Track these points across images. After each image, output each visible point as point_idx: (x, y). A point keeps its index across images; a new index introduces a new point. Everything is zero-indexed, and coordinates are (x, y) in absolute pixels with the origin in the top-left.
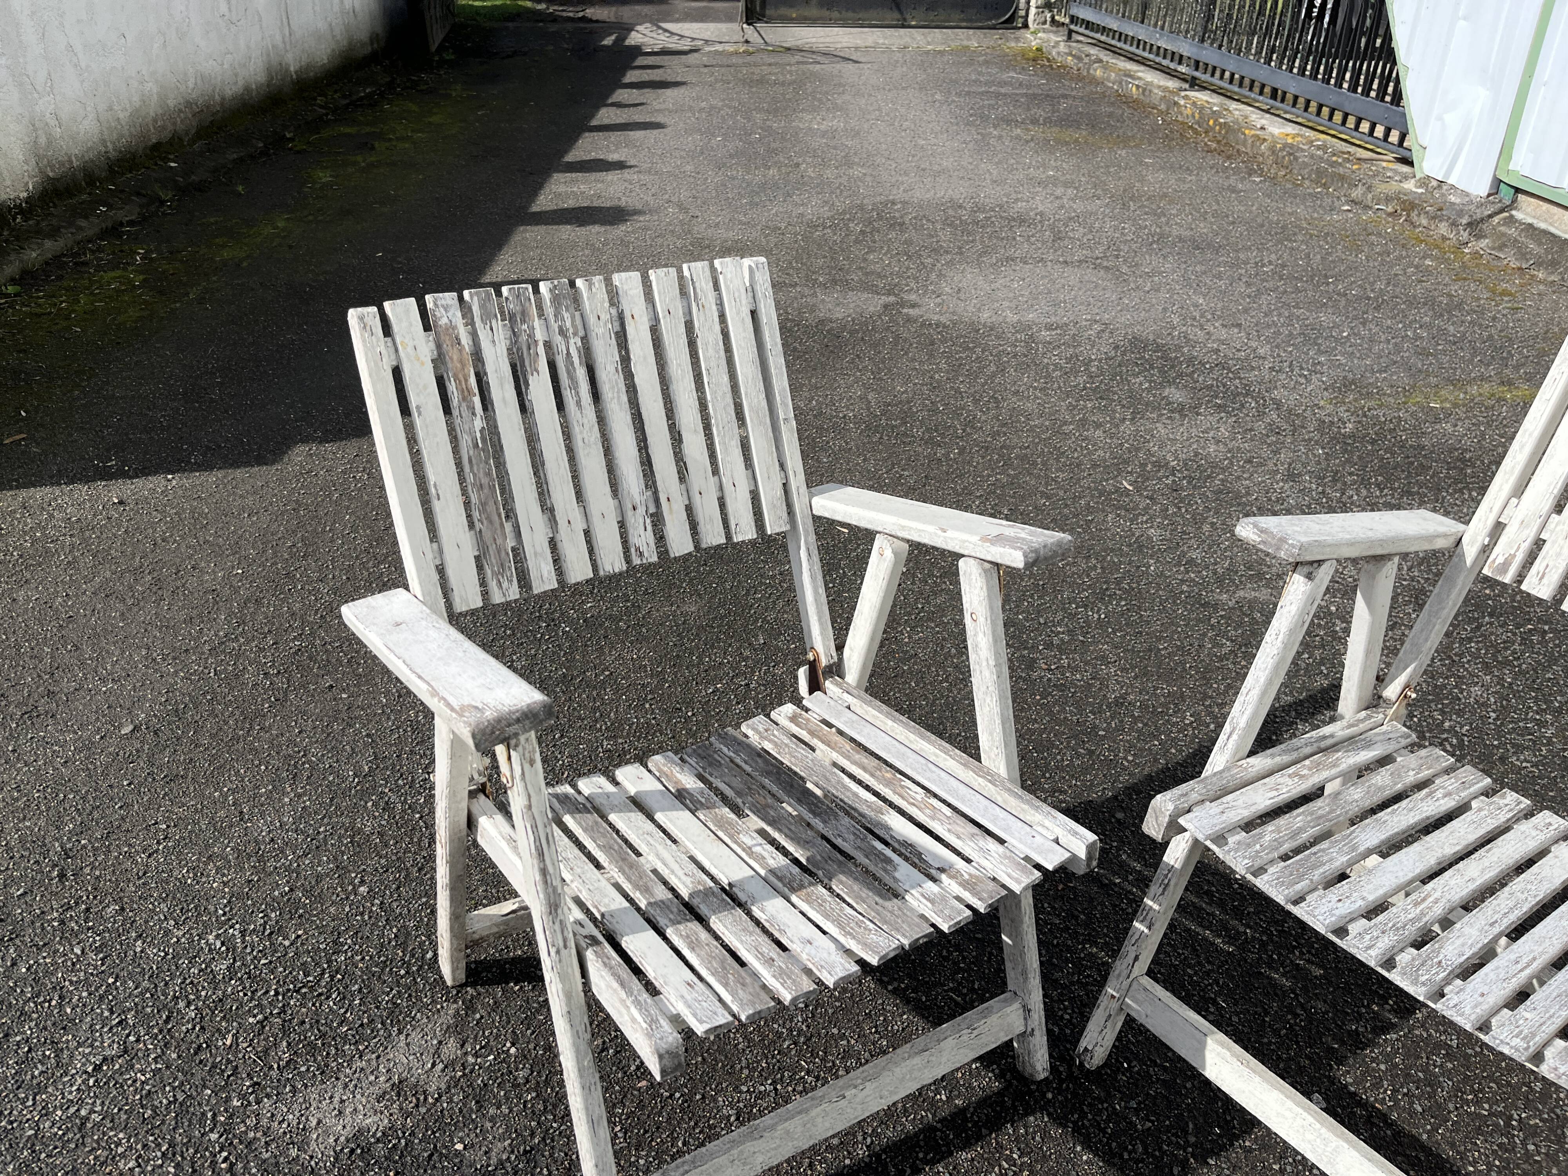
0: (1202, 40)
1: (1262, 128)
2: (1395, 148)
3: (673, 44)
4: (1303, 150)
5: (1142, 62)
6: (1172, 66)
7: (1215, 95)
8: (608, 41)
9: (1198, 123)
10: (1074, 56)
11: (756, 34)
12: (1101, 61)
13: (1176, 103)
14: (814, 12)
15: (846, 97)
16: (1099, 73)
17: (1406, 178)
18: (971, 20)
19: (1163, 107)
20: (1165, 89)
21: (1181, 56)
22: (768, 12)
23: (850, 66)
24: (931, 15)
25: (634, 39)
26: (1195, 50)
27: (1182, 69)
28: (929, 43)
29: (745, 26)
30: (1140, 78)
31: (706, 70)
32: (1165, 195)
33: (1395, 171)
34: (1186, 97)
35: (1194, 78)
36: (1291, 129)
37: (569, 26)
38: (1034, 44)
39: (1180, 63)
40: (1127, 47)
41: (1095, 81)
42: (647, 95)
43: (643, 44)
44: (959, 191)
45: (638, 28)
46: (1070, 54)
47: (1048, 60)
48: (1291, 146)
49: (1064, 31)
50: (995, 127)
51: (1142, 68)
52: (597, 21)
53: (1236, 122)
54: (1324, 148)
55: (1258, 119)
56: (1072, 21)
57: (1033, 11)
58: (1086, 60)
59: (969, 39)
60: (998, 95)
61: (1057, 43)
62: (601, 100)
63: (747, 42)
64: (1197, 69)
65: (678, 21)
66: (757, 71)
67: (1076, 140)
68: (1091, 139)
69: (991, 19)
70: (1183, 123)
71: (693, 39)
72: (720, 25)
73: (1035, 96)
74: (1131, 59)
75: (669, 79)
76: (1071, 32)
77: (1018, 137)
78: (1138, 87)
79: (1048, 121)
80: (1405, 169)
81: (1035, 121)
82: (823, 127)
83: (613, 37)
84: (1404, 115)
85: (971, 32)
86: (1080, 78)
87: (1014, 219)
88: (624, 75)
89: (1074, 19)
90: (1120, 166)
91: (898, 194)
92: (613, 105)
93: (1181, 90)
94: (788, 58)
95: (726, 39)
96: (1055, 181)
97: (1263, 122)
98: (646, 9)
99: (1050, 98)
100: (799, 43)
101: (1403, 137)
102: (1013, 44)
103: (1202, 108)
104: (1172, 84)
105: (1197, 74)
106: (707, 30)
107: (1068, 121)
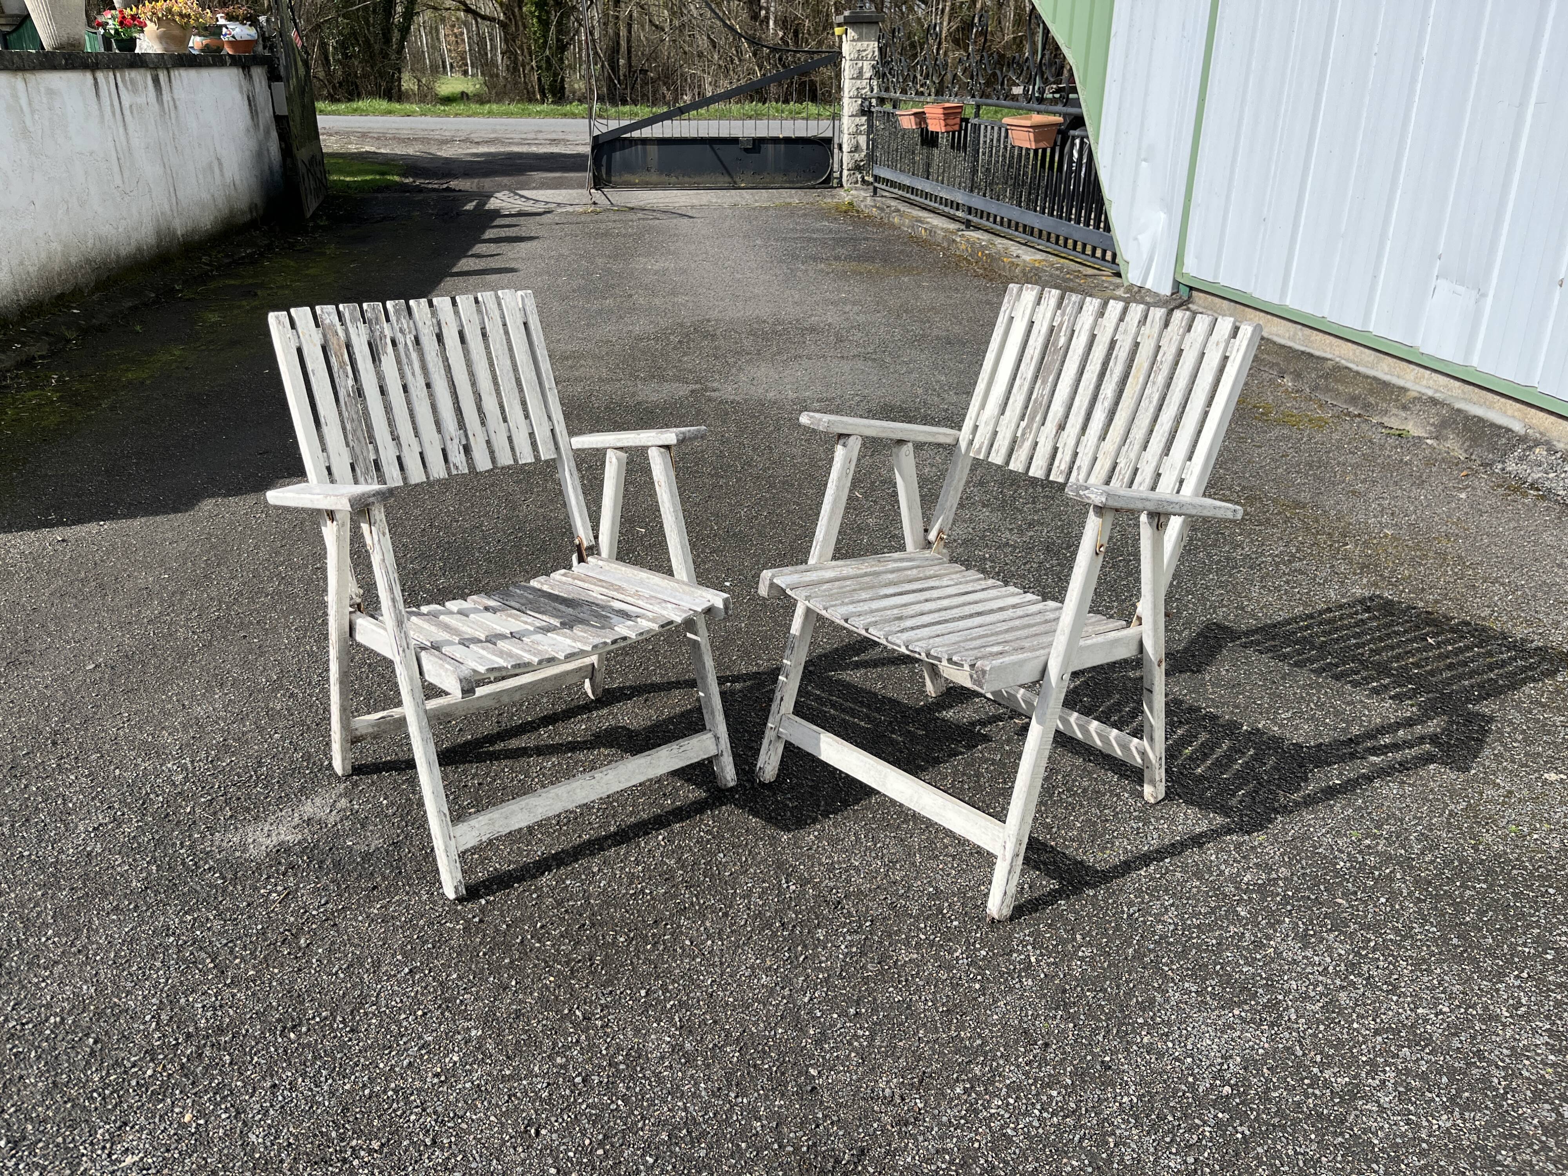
0: (971, 191)
1: (1018, 256)
2: (1109, 265)
3: (528, 207)
4: (1045, 271)
5: (933, 211)
6: (952, 212)
7: (986, 234)
8: (470, 206)
9: (971, 255)
10: (878, 208)
11: (603, 197)
12: (899, 211)
13: (954, 241)
14: (654, 178)
15: (680, 244)
16: (896, 220)
17: (1118, 286)
18: (793, 182)
19: (945, 244)
20: (946, 230)
21: (958, 204)
22: (613, 179)
23: (686, 220)
24: (758, 178)
25: (493, 204)
26: (966, 198)
27: (959, 214)
28: (756, 201)
29: (593, 191)
30: (928, 223)
31: (557, 227)
32: (933, 308)
33: (1110, 283)
34: (962, 236)
35: (969, 221)
36: (1040, 256)
37: (434, 195)
38: (847, 200)
39: (957, 209)
40: (918, 199)
41: (893, 227)
42: (504, 247)
43: (501, 208)
44: (764, 311)
45: (497, 195)
46: (875, 206)
47: (858, 211)
48: (1037, 269)
49: (871, 187)
50: (803, 263)
51: (932, 215)
52: (460, 191)
53: (999, 253)
54: (1060, 269)
55: (1015, 249)
56: (876, 180)
57: (845, 173)
58: (888, 210)
59: (791, 197)
60: (809, 239)
61: (865, 198)
62: (463, 253)
63: (595, 203)
64: (970, 214)
65: (534, 188)
66: (603, 226)
67: (870, 271)
68: (882, 269)
69: (810, 181)
70: (960, 256)
71: (547, 203)
72: (570, 191)
73: (841, 239)
74: (924, 209)
75: (524, 235)
76: (875, 189)
77: (822, 271)
78: (926, 229)
79: (849, 258)
80: (1117, 280)
81: (837, 258)
82: (655, 268)
83: (474, 203)
84: (1112, 238)
85: (793, 191)
86: (881, 224)
87: (807, 329)
88: (483, 233)
89: (877, 178)
90: (901, 289)
91: (714, 314)
92: (472, 256)
93: (959, 230)
94: (631, 216)
95: (577, 201)
96: (845, 302)
97: (1020, 252)
98: (506, 180)
99: (854, 240)
100: (642, 203)
101: (1114, 256)
102: (829, 200)
103: (974, 243)
104: (953, 226)
105: (970, 217)
106: (559, 195)
107: (866, 257)
